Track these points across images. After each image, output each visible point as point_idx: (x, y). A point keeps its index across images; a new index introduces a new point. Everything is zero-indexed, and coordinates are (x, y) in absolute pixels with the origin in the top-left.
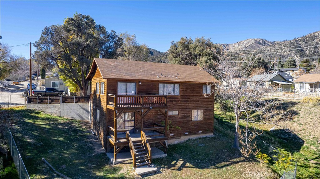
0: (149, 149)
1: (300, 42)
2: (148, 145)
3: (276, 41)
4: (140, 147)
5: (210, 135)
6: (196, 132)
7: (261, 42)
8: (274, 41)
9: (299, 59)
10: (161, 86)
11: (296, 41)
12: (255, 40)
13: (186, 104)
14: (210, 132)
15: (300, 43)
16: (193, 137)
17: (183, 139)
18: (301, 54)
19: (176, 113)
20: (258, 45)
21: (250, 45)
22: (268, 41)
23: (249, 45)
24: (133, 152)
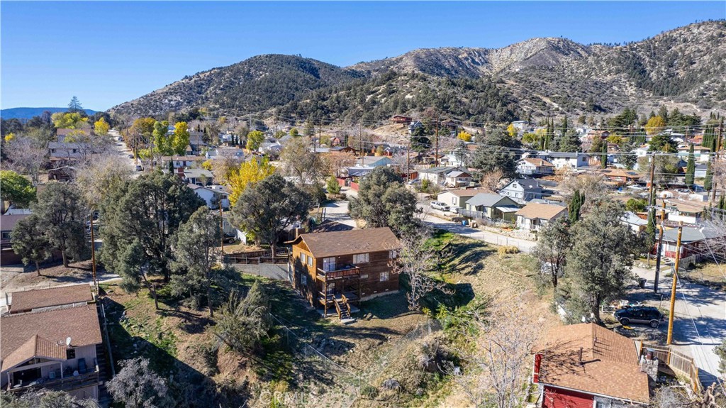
0: (349, 307)
1: (640, 51)
2: (348, 304)
3: (594, 44)
4: (343, 307)
5: (396, 292)
6: (382, 290)
7: (561, 45)
8: (591, 45)
9: (634, 92)
10: (354, 256)
11: (632, 50)
12: (549, 42)
13: (375, 268)
14: (394, 290)
15: (640, 53)
16: (380, 295)
17: (372, 296)
18: (640, 81)
19: (366, 276)
20: (554, 52)
21: (536, 53)
22: (577, 45)
23: (533, 53)
24: (338, 309)
